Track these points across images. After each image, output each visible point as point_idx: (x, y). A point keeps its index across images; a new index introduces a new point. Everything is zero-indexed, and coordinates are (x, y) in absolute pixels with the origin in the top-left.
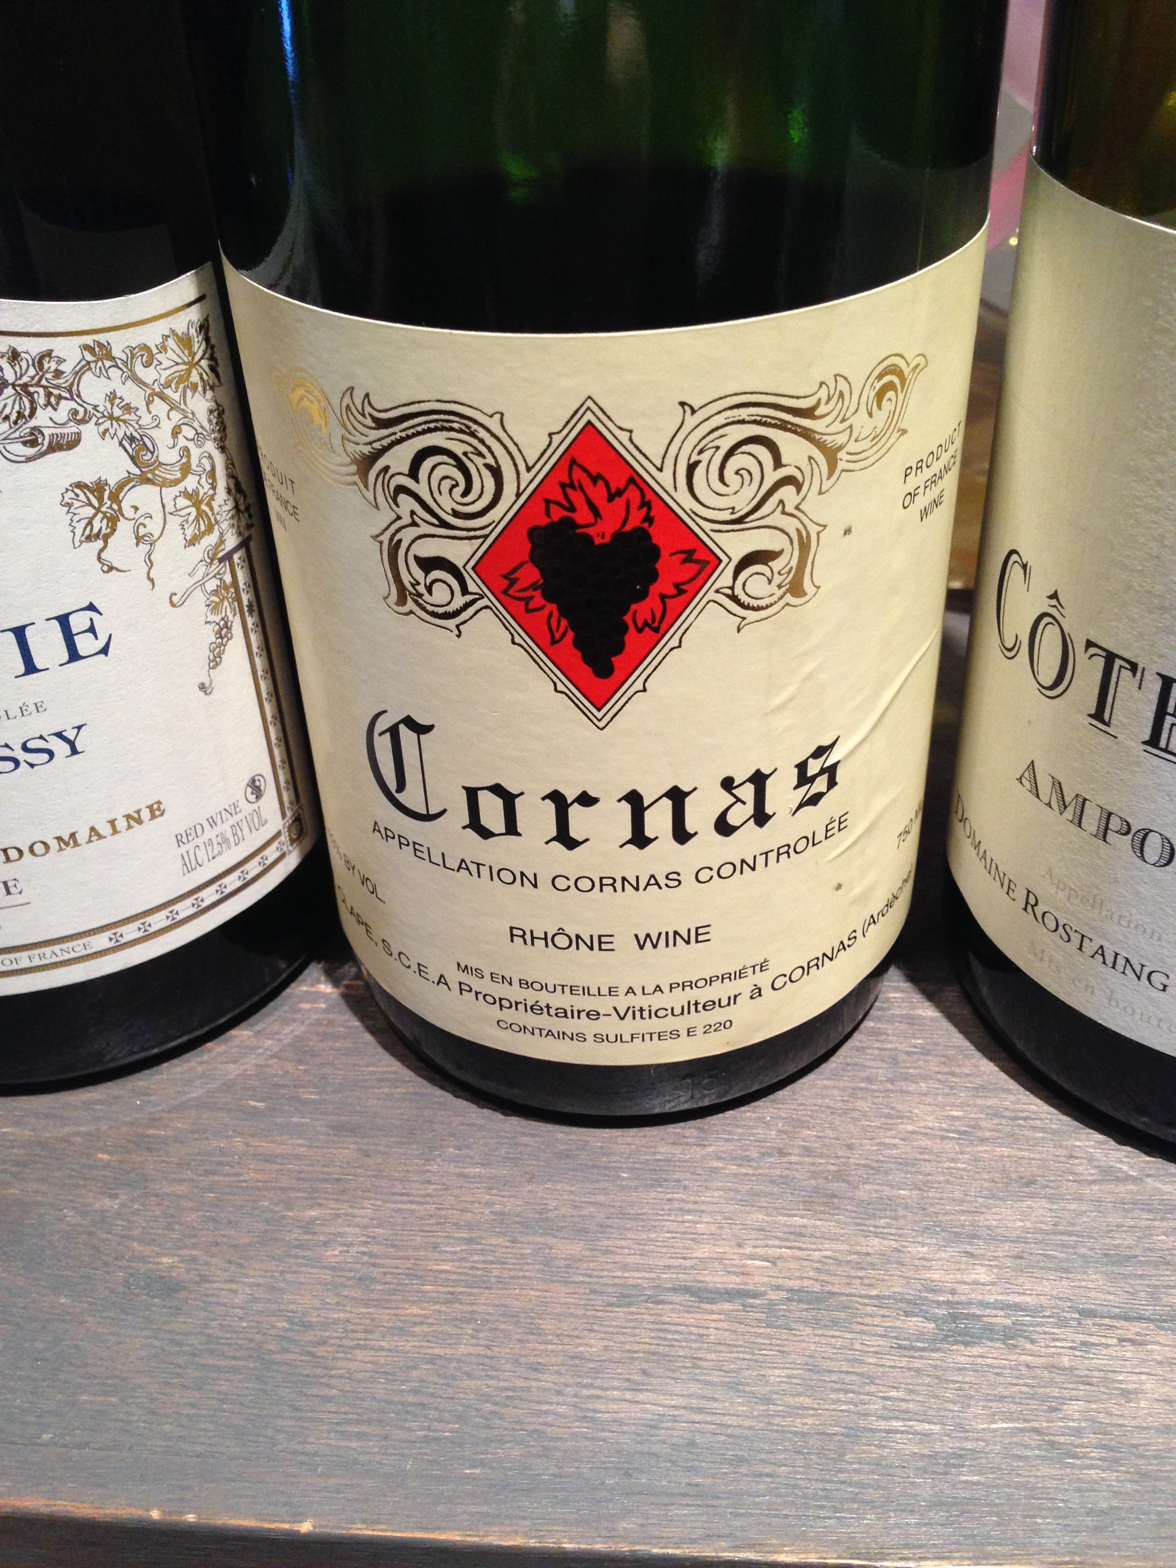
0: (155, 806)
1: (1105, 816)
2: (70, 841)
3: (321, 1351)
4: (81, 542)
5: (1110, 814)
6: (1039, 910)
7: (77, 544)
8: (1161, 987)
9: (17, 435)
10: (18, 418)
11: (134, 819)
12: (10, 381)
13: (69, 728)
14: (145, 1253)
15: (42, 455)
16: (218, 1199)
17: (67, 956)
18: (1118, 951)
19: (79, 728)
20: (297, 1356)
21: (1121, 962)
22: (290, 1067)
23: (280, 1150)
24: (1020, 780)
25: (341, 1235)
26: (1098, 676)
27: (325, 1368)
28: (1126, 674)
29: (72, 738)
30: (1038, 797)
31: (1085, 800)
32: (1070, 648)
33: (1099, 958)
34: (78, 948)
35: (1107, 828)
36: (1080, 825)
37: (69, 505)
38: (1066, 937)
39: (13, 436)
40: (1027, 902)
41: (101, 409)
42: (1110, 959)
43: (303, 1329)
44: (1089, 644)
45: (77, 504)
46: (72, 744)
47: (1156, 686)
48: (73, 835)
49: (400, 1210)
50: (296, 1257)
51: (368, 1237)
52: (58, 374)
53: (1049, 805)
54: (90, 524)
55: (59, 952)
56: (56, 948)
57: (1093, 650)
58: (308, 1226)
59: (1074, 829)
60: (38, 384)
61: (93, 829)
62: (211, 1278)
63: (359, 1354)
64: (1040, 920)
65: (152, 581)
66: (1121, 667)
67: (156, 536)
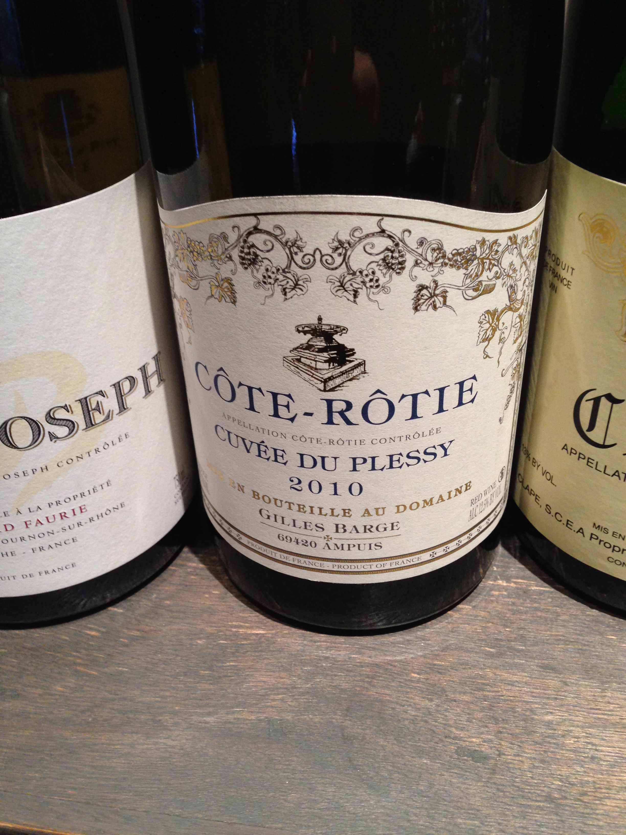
0: (468, 484)
2: (429, 503)
3: (586, 799)
4: (480, 342)
7: (479, 343)
9: (472, 285)
10: (475, 276)
11: (459, 491)
12: (478, 257)
13: (447, 442)
14: (461, 735)
15: (480, 295)
16: (490, 705)
17: (409, 564)
19: (451, 442)
20: (573, 802)
22: (501, 628)
23: (515, 678)
25: (571, 731)
27: (592, 809)
29: (446, 448)
34: (415, 560)
37: (481, 323)
39: (470, 286)
41: (506, 271)
43: (571, 786)
45: (485, 322)
46: (445, 450)
48: (431, 500)
49: (599, 718)
50: (549, 743)
51: (587, 733)
52: (497, 251)
54: (486, 332)
55: (406, 562)
56: (405, 559)
58: (549, 724)
60: (488, 258)
61: (441, 496)
62: (506, 753)
63: (608, 802)
65: (499, 362)
67: (506, 338)
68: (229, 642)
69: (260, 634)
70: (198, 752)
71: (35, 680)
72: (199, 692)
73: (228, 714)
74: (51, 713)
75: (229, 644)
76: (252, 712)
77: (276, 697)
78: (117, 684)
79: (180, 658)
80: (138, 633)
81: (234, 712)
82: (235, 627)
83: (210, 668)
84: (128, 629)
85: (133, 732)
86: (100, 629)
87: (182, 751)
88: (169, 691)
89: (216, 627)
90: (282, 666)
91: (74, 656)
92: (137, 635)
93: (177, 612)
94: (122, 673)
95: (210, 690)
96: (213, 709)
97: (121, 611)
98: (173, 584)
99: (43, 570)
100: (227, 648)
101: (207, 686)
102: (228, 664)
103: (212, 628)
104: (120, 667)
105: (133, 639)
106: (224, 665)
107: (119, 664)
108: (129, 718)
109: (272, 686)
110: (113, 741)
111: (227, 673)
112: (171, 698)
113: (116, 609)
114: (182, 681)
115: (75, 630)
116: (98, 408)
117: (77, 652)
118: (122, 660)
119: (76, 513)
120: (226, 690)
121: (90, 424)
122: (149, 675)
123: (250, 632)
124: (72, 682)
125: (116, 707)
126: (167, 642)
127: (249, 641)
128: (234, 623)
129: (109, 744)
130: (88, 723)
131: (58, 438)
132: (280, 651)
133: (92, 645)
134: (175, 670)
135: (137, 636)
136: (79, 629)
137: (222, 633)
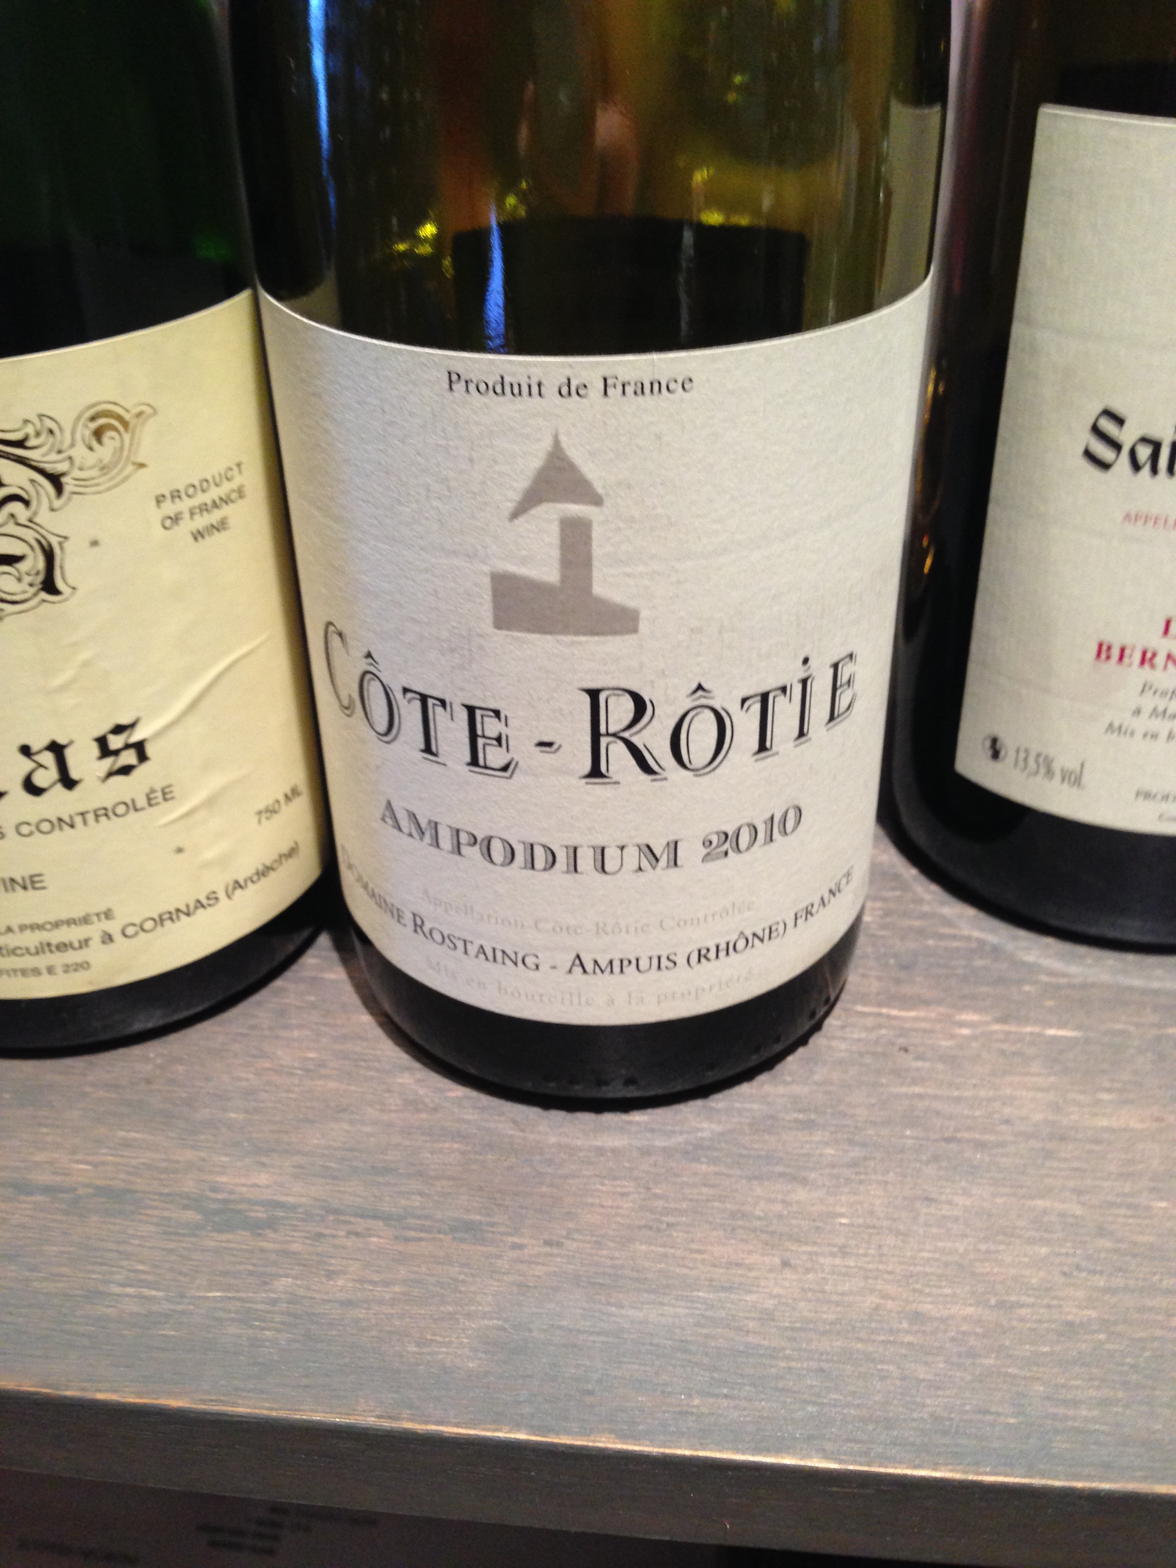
1: (455, 833)
5: (458, 831)
6: (426, 929)
8: (534, 967)
18: (494, 945)
21: (499, 955)
24: (383, 819)
26: (419, 715)
28: (439, 710)
30: (400, 829)
31: (436, 824)
32: (391, 696)
33: (482, 956)
35: (459, 843)
36: (438, 846)
38: (452, 946)
40: (416, 925)
42: (490, 955)
44: (406, 690)
47: (464, 715)
53: (411, 835)
57: (409, 695)
59: (434, 850)
64: (429, 936)
66: (434, 705)
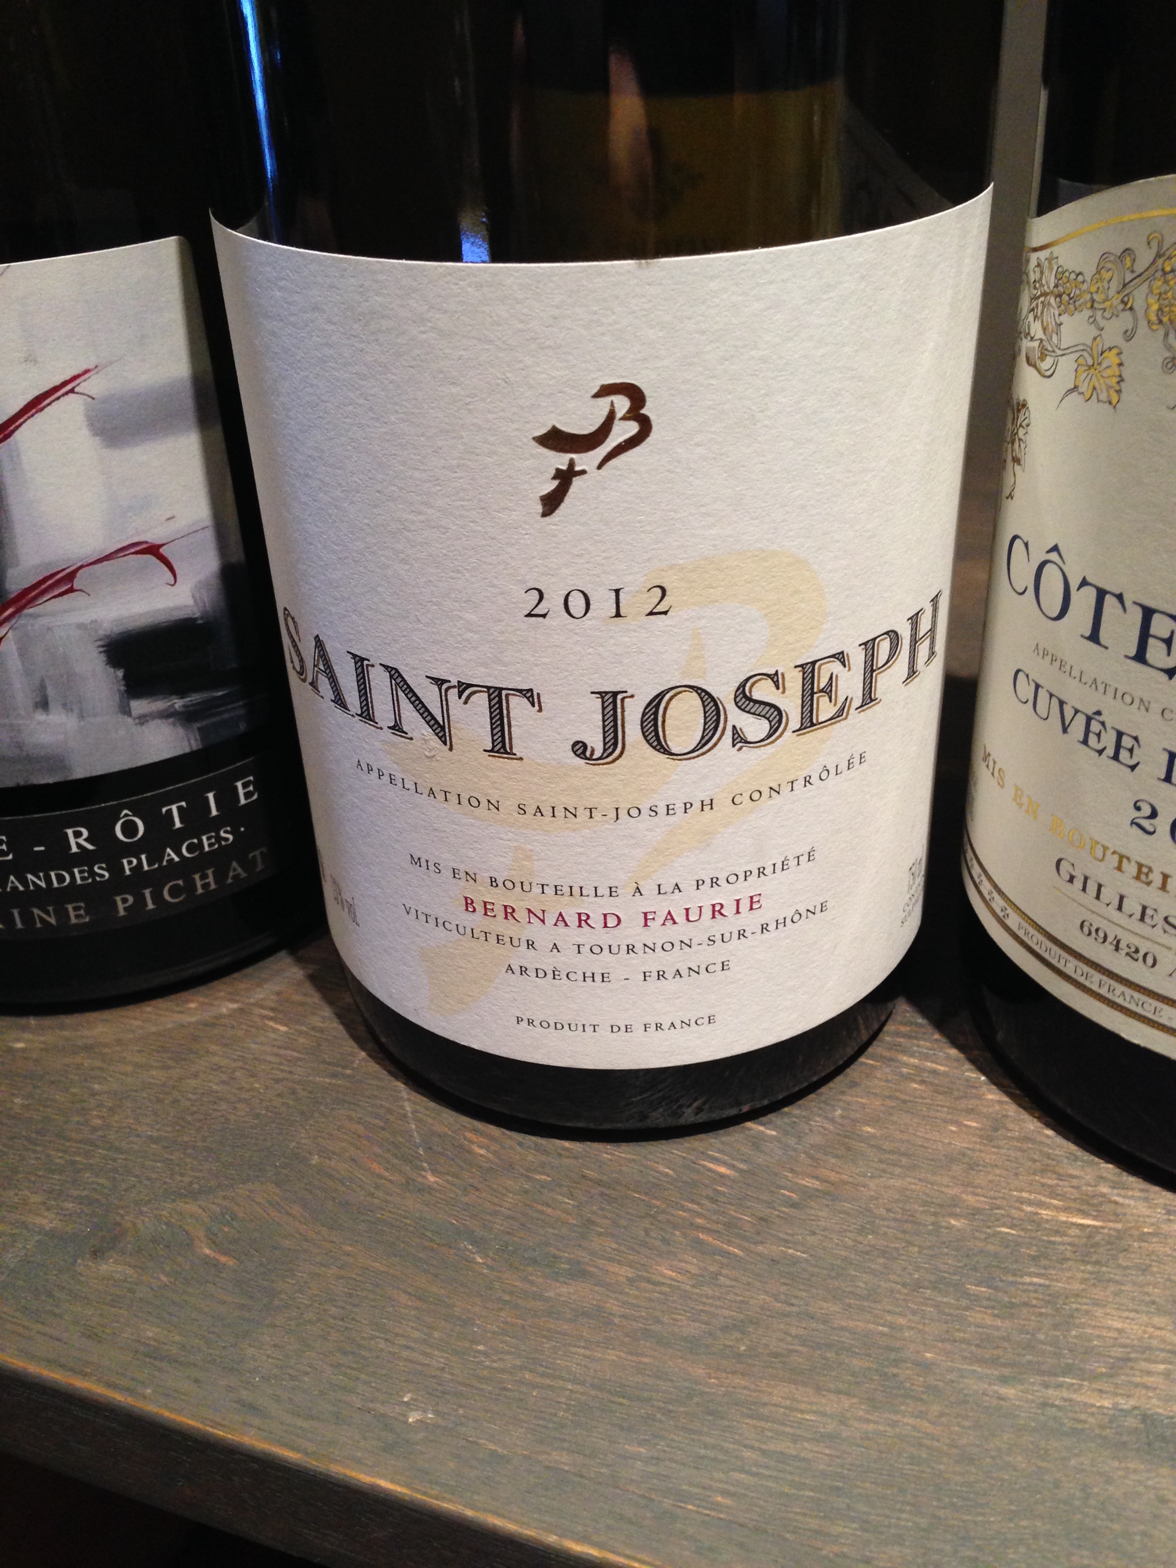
68: (1022, 1234)
69: (1089, 1226)
70: (993, 1458)
71: (614, 1246)
72: (973, 1329)
73: (1047, 1386)
74: (658, 1321)
75: (1020, 1236)
76: (1101, 1391)
77: (1152, 1367)
78: (788, 1282)
79: (916, 1249)
80: (817, 1184)
81: (1060, 1386)
82: (1030, 1203)
83: (988, 1282)
84: (792, 1171)
85: (839, 1392)
86: (735, 1163)
87: (954, 1451)
88: (906, 1316)
89: (986, 1197)
90: (1154, 1303)
91: (689, 1210)
92: (815, 1186)
93: (892, 1152)
94: (795, 1261)
95: (998, 1328)
96: (1010, 1370)
97: (774, 1133)
98: (876, 1094)
99: (652, 1020)
100: (1018, 1244)
101: (989, 1321)
102: (1027, 1279)
103: (977, 1198)
104: (790, 1248)
105: (809, 1194)
106: (1019, 1280)
107: (786, 1241)
108: (826, 1358)
109: (1135, 1342)
110: (798, 1401)
111: (1029, 1298)
112: (912, 1332)
113: (762, 1128)
114: (930, 1299)
115: (684, 1158)
116: (828, 691)
117: (693, 1201)
118: (792, 1235)
119: (740, 910)
120: (1033, 1335)
121: (809, 722)
122: (855, 1276)
123: (1064, 1219)
124: (693, 1263)
125: (794, 1331)
126: (882, 1211)
127: (1066, 1238)
128: (1025, 1195)
129: (792, 1409)
130: (739, 1355)
131: (747, 742)
132: (1144, 1271)
133: (723, 1194)
134: (910, 1274)
135: (817, 1190)
136: (692, 1158)
137: (1003, 1212)
